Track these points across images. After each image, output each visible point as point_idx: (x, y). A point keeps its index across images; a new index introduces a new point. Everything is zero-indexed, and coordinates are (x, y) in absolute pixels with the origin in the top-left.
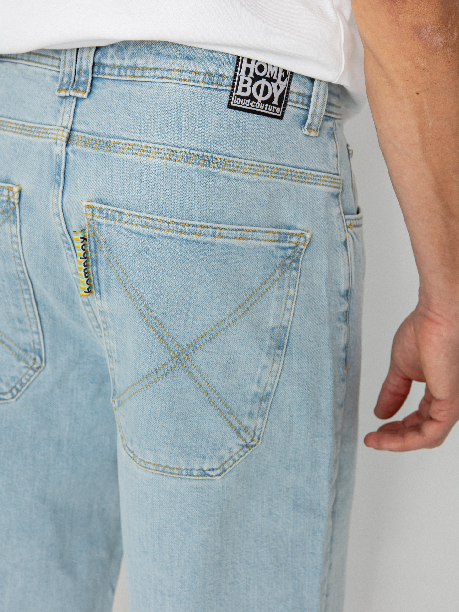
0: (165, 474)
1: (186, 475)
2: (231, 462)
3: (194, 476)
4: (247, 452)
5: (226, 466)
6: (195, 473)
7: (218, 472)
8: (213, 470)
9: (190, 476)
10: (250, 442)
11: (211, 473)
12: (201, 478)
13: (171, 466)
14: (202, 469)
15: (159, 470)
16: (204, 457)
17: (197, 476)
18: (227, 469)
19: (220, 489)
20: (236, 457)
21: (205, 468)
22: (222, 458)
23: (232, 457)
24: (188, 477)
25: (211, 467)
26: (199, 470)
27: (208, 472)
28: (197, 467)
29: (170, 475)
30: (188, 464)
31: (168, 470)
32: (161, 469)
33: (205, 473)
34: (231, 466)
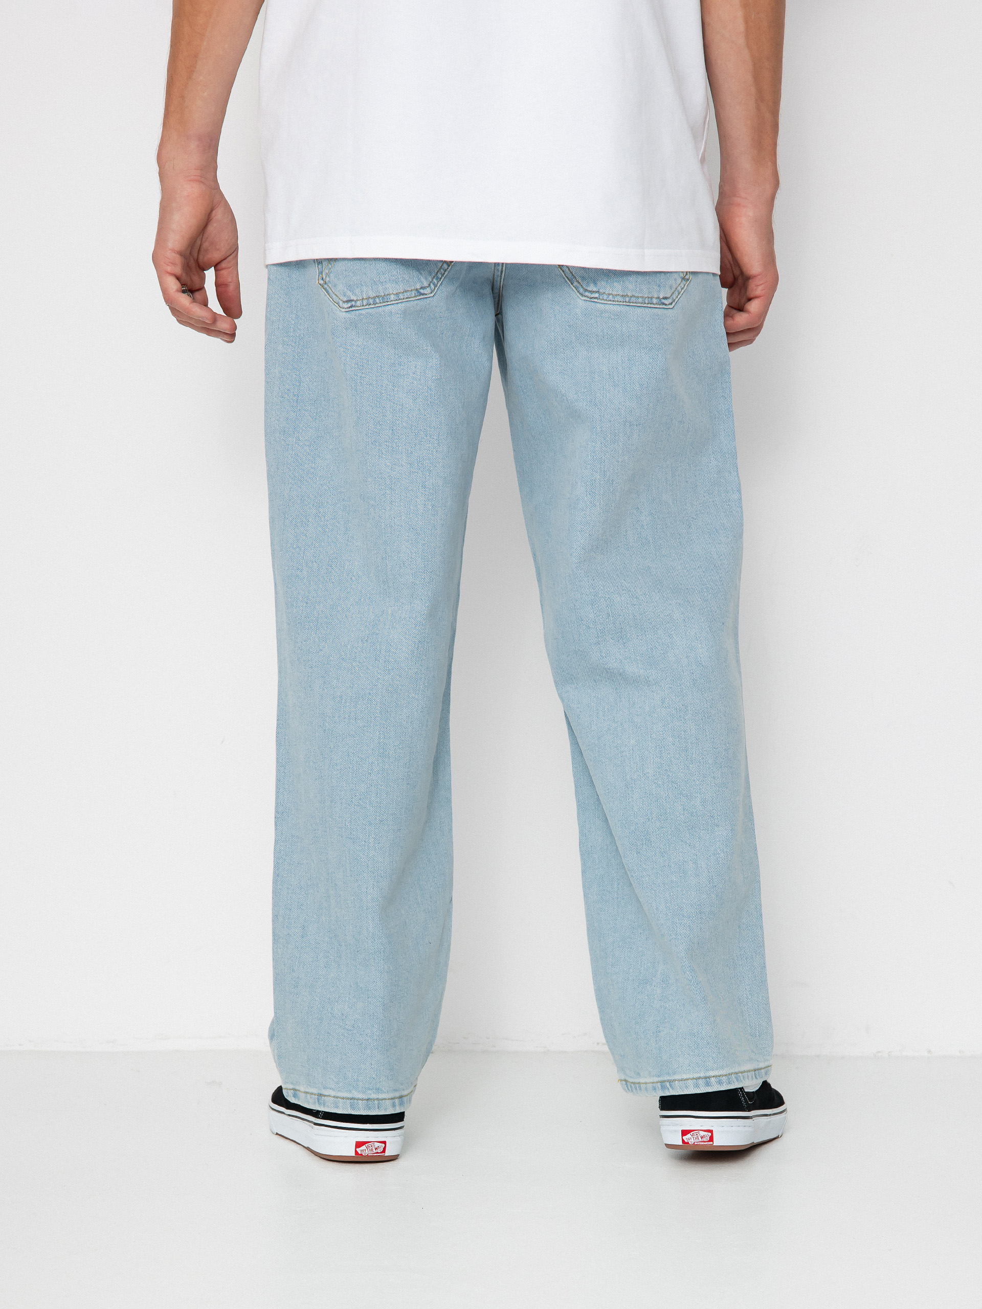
2: (677, 293)
3: (654, 304)
4: (685, 285)
5: (674, 296)
6: (654, 301)
7: (670, 301)
8: (667, 298)
9: (651, 304)
11: (665, 301)
13: (636, 295)
14: (659, 298)
16: (659, 286)
17: (656, 304)
18: (675, 300)
19: (672, 320)
20: (679, 288)
21: (661, 297)
22: (672, 288)
23: (676, 288)
24: (649, 305)
25: (665, 295)
28: (656, 296)
29: (636, 304)
30: (649, 292)
32: (627, 299)
33: (661, 302)
34: (677, 297)
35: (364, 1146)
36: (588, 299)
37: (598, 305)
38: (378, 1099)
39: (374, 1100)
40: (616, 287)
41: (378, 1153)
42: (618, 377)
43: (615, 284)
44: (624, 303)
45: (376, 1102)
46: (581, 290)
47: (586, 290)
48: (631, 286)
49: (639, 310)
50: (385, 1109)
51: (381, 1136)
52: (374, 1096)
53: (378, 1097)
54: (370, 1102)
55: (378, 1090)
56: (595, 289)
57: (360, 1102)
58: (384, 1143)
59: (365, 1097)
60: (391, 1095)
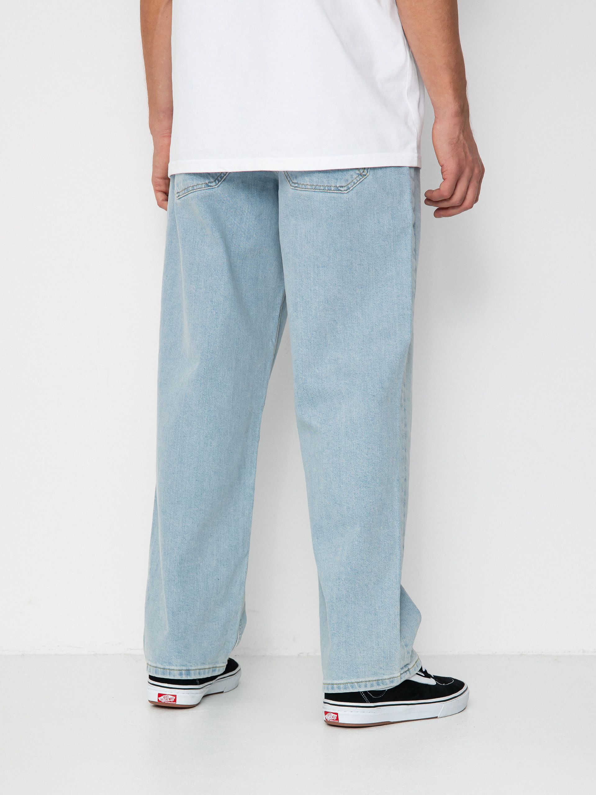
0: (316, 190)
1: (328, 190)
2: (353, 184)
3: (332, 191)
4: (361, 179)
5: (350, 186)
6: (333, 188)
7: (346, 188)
8: (342, 187)
9: (330, 190)
10: (362, 173)
11: (341, 189)
12: (336, 192)
13: (319, 184)
14: (336, 186)
15: (312, 189)
16: (337, 179)
17: (334, 190)
18: (350, 188)
19: (347, 200)
20: (355, 181)
21: (338, 186)
22: (347, 180)
23: (353, 181)
24: (329, 191)
25: (341, 185)
26: (334, 187)
27: (340, 188)
28: (334, 185)
29: (319, 191)
30: (328, 183)
31: (318, 187)
32: (314, 187)
33: (337, 189)
34: (353, 186)
35: (162, 696)
36: (293, 188)
37: (298, 191)
38: (169, 669)
39: (167, 669)
40: (307, 180)
41: (171, 702)
42: (310, 237)
43: (306, 178)
44: (312, 190)
45: (168, 671)
46: (291, 183)
47: (293, 183)
48: (315, 179)
49: (321, 194)
50: (174, 676)
51: (174, 692)
52: (167, 667)
53: (169, 668)
54: (164, 670)
55: (170, 664)
56: (296, 182)
57: (159, 669)
58: (175, 696)
59: (162, 667)
60: (179, 668)
